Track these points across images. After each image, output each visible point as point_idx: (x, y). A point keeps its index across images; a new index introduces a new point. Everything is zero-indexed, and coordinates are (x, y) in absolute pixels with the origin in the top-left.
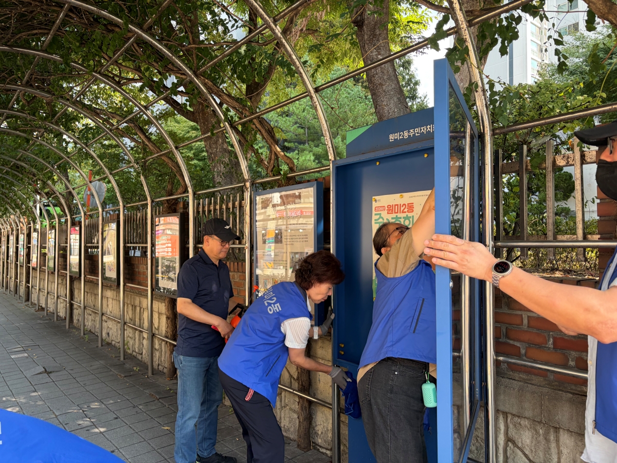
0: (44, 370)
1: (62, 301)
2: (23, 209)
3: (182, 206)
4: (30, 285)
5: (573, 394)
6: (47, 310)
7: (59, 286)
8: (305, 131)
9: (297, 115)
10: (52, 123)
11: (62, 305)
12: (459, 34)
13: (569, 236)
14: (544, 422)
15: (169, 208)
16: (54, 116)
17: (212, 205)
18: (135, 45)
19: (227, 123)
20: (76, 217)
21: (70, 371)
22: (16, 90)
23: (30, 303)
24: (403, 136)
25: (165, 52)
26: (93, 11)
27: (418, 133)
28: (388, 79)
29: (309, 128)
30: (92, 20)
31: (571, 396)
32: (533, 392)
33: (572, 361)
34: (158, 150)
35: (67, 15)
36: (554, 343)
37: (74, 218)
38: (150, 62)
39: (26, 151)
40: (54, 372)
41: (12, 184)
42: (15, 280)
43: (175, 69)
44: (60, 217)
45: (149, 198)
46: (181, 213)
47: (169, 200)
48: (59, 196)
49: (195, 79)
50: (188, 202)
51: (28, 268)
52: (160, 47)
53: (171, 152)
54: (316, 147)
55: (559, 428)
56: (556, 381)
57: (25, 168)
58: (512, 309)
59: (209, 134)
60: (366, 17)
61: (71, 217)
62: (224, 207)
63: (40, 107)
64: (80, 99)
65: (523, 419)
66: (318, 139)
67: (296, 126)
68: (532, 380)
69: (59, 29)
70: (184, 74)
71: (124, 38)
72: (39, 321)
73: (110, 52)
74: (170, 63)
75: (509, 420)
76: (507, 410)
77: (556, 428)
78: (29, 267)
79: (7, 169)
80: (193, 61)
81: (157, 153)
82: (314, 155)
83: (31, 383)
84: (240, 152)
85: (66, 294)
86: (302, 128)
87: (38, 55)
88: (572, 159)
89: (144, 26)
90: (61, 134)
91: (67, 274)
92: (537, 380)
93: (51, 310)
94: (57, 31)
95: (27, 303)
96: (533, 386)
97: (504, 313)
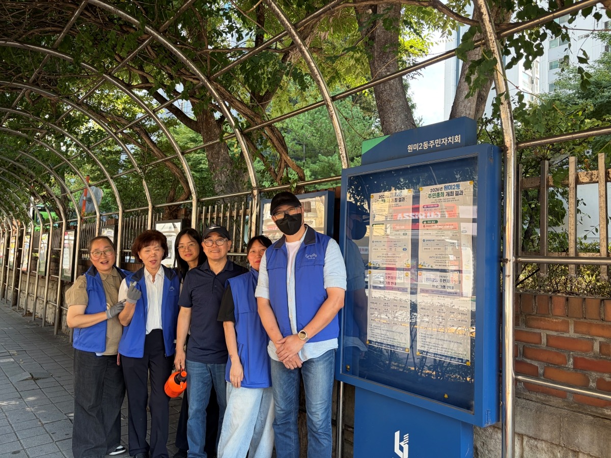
0: (30, 376)
1: (51, 306)
2: (17, 212)
3: (183, 213)
4: (19, 289)
5: (594, 416)
6: (35, 316)
7: (49, 291)
8: (303, 147)
9: (296, 132)
10: (55, 124)
11: (51, 310)
12: (487, 46)
13: (591, 254)
14: (563, 445)
15: (171, 214)
16: (58, 117)
17: (215, 213)
18: (149, 48)
19: (237, 130)
20: (71, 222)
21: (57, 379)
22: (21, 89)
23: (17, 307)
24: (422, 147)
25: (179, 56)
26: (110, 9)
27: (438, 144)
28: (396, 96)
29: (306, 145)
30: (107, 20)
31: (592, 418)
32: (551, 414)
33: (593, 382)
34: (163, 156)
35: (82, 14)
36: (575, 363)
37: (68, 222)
38: (163, 65)
39: (25, 152)
40: (41, 378)
41: (8, 186)
42: (3, 284)
43: (187, 73)
44: (54, 221)
45: (150, 204)
46: (183, 220)
47: (171, 206)
48: (56, 199)
49: (208, 84)
50: (191, 210)
51: (18, 272)
52: (175, 50)
53: (177, 158)
54: (313, 164)
55: (578, 452)
56: (575, 403)
57: (22, 169)
58: (530, 327)
59: (218, 140)
60: (377, 35)
61: (66, 221)
62: (228, 214)
63: (45, 108)
64: (87, 101)
65: (540, 442)
66: (316, 157)
67: (294, 142)
68: (550, 401)
69: (73, 27)
70: (197, 79)
71: (139, 40)
72: (26, 326)
73: (124, 53)
74: (183, 67)
75: (525, 443)
76: (523, 432)
77: (574, 451)
78: (19, 270)
79: (5, 170)
80: (207, 67)
81: (162, 158)
82: (310, 171)
83: (16, 389)
84: (249, 159)
85: (56, 299)
86: (300, 144)
87: (49, 53)
88: (596, 176)
89: (161, 29)
90: (63, 136)
91: (58, 278)
92: (555, 401)
93: (39, 315)
94: (70, 29)
95: (14, 308)
96: (551, 407)
97: (522, 331)
